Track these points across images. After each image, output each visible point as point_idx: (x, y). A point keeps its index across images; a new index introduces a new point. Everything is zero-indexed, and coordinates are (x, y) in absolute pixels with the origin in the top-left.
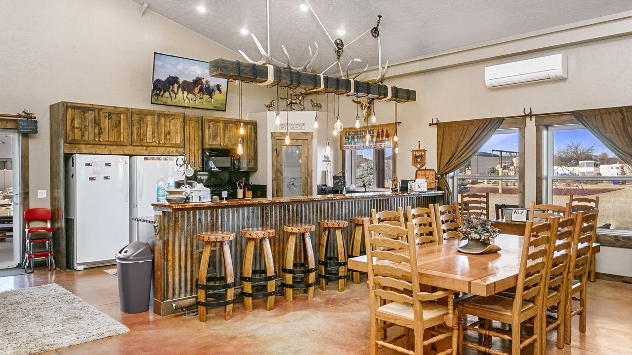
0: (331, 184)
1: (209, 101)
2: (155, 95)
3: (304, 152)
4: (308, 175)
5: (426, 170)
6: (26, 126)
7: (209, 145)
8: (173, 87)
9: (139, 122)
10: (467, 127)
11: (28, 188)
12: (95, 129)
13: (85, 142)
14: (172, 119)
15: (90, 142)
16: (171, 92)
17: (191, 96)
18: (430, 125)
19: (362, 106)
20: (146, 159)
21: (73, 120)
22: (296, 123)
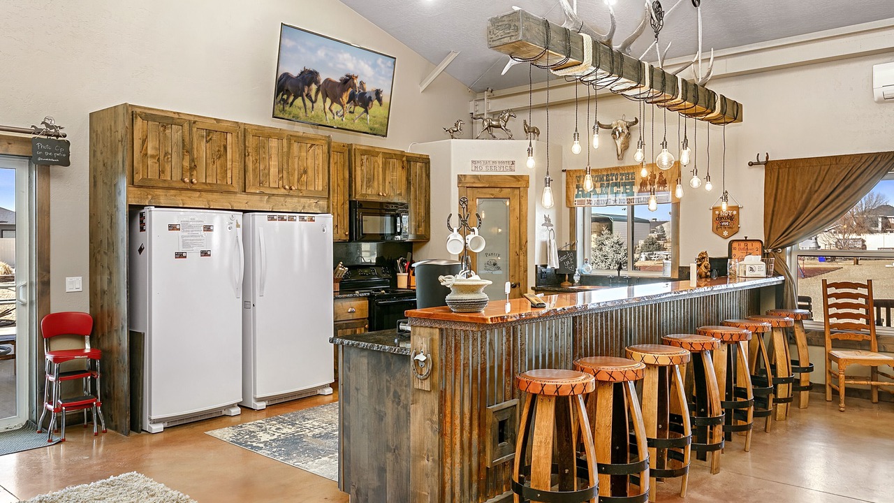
0: (556, 264)
1: (363, 119)
2: (280, 102)
3: (514, 209)
4: (521, 249)
5: (746, 240)
6: (49, 151)
7: (363, 195)
8: (310, 90)
9: (257, 149)
10: (827, 167)
11: (49, 272)
12: (183, 159)
13: (167, 185)
14: (311, 147)
15: (175, 185)
16: (306, 98)
17: (336, 107)
18: (751, 164)
19: (614, 133)
20: (271, 219)
21: (144, 141)
22: (501, 160)
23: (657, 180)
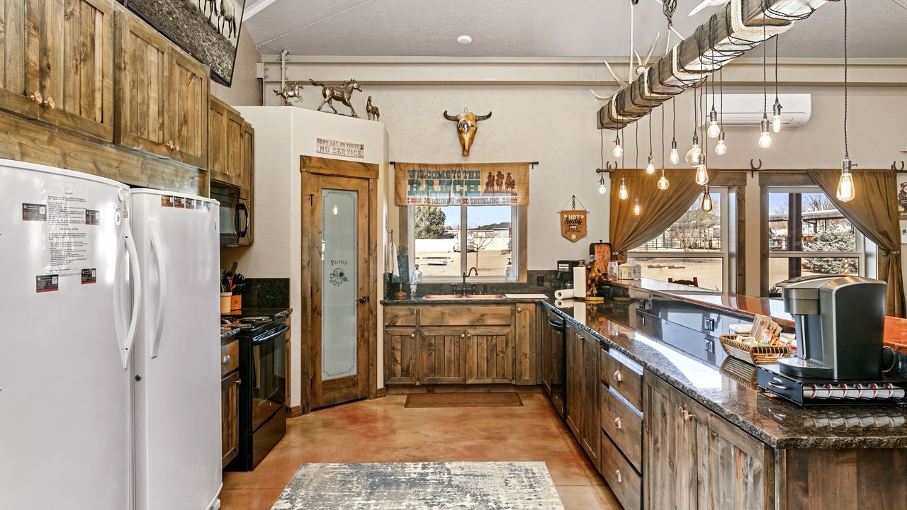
0: (397, 271)
3: (363, 206)
4: (370, 254)
5: (601, 244)
14: (191, 78)
15: (11, 102)
18: (599, 171)
20: (166, 202)
22: (349, 142)
23: (504, 181)
